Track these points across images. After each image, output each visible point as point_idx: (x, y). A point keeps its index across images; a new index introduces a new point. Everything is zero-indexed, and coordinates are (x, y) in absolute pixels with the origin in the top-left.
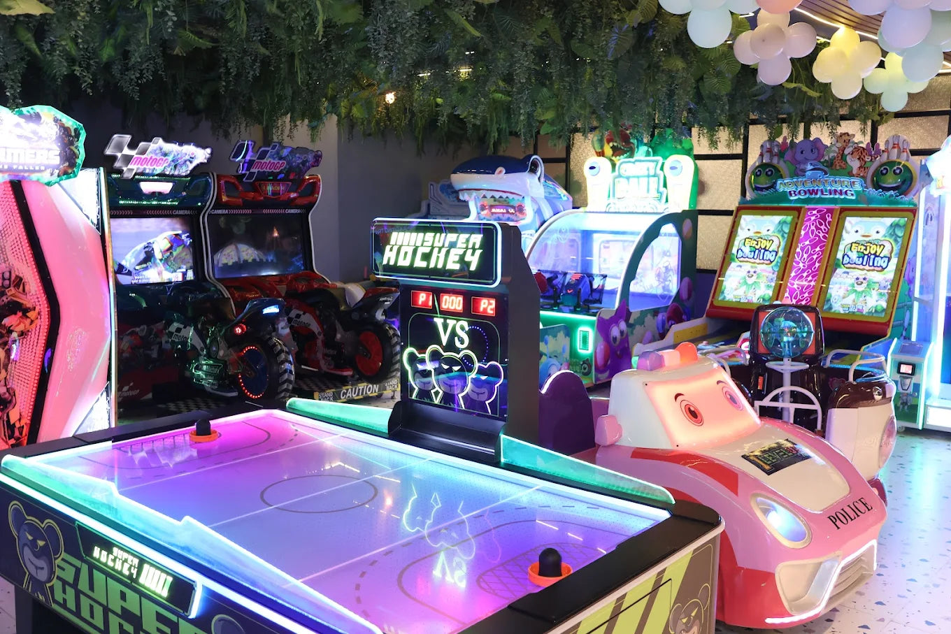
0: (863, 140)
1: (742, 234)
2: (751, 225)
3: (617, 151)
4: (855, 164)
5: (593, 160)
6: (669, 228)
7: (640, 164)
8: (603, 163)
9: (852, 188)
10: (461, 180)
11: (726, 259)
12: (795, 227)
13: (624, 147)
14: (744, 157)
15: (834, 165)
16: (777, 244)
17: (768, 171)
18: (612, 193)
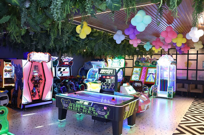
0: (150, 58)
1: (134, 71)
2: (135, 69)
3: (113, 58)
4: (149, 61)
5: (109, 59)
6: (121, 70)
7: (116, 60)
8: (110, 60)
9: (149, 64)
10: (92, 62)
11: (132, 74)
12: (142, 70)
13: (113, 57)
14: (133, 59)
15: (147, 61)
16: (139, 72)
17: (137, 62)
18: (112, 64)
